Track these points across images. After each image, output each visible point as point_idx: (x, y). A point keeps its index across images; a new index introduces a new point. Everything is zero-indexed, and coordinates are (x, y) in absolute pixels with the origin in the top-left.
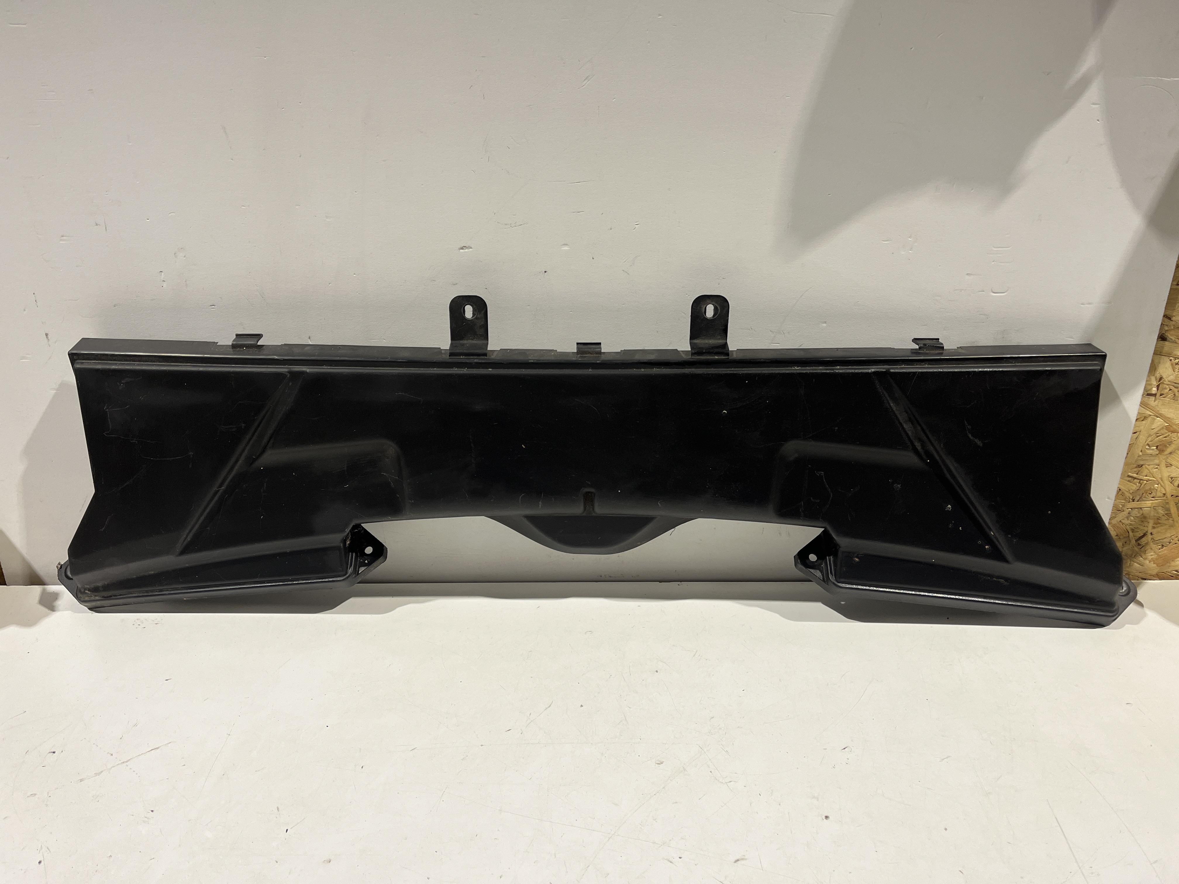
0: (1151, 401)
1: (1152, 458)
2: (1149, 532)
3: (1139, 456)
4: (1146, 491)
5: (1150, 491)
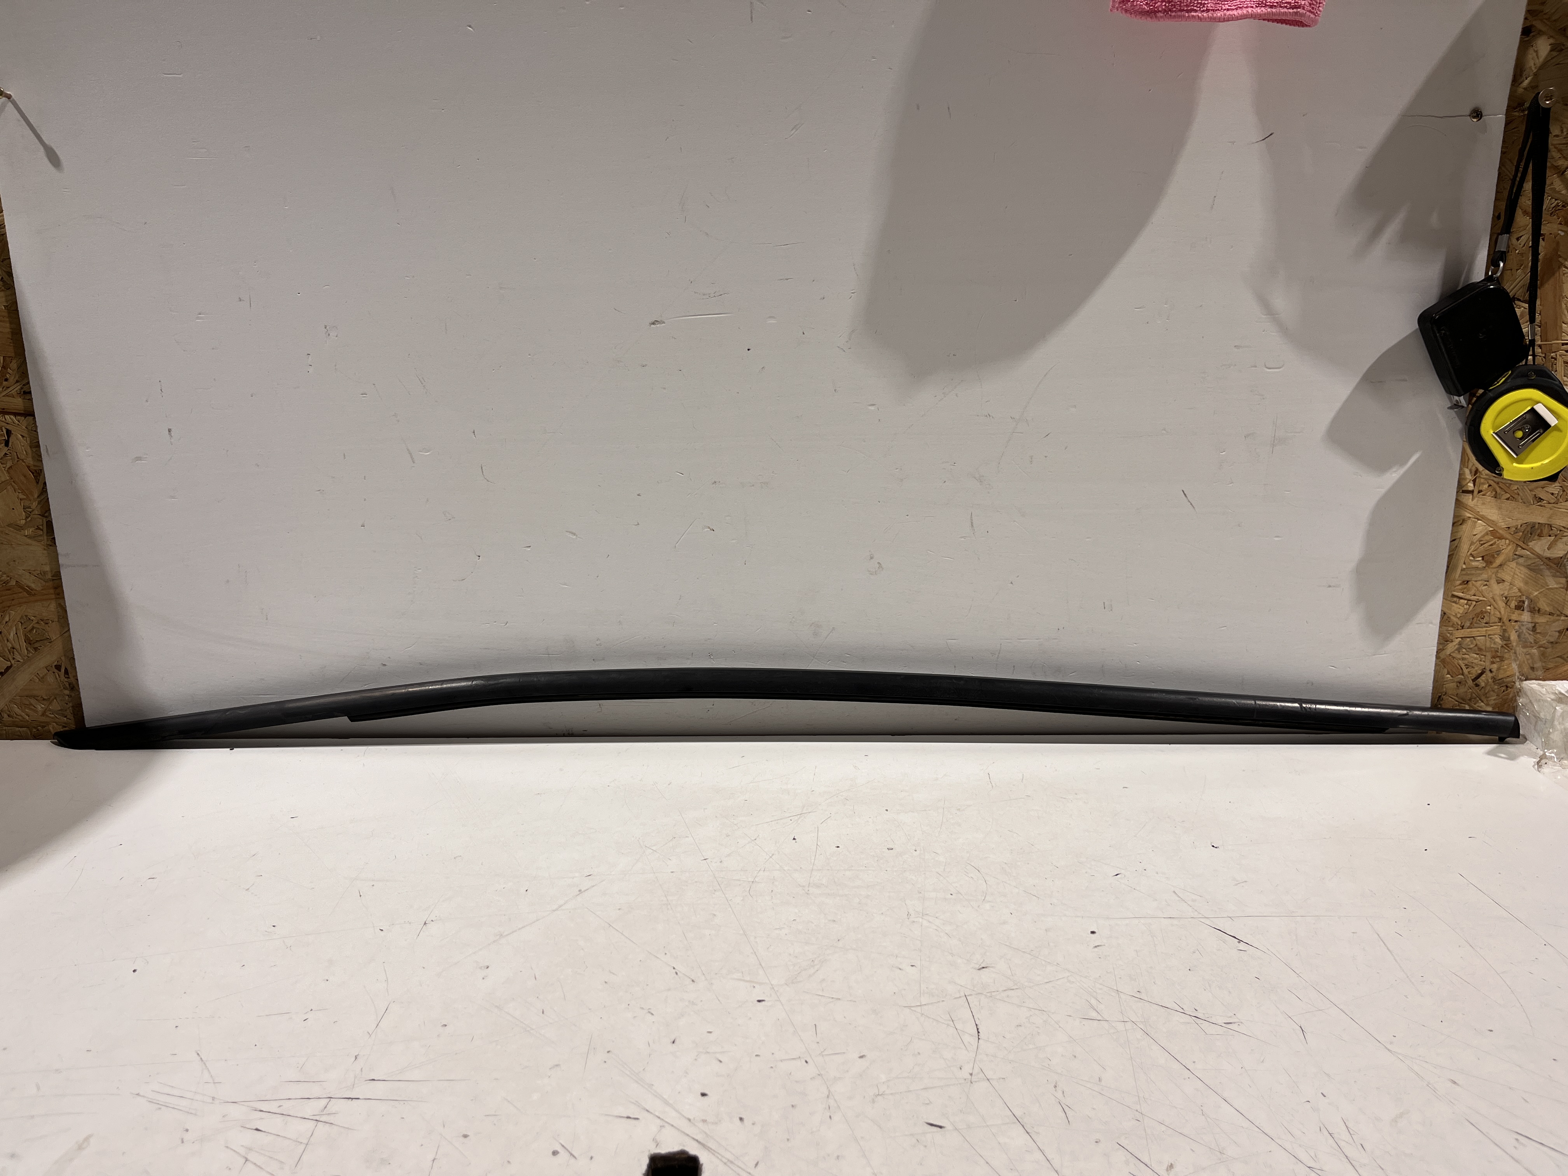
0: (1468, 499)
1: (1478, 572)
2: (1488, 669)
3: (1463, 570)
4: (1477, 615)
5: (1482, 615)
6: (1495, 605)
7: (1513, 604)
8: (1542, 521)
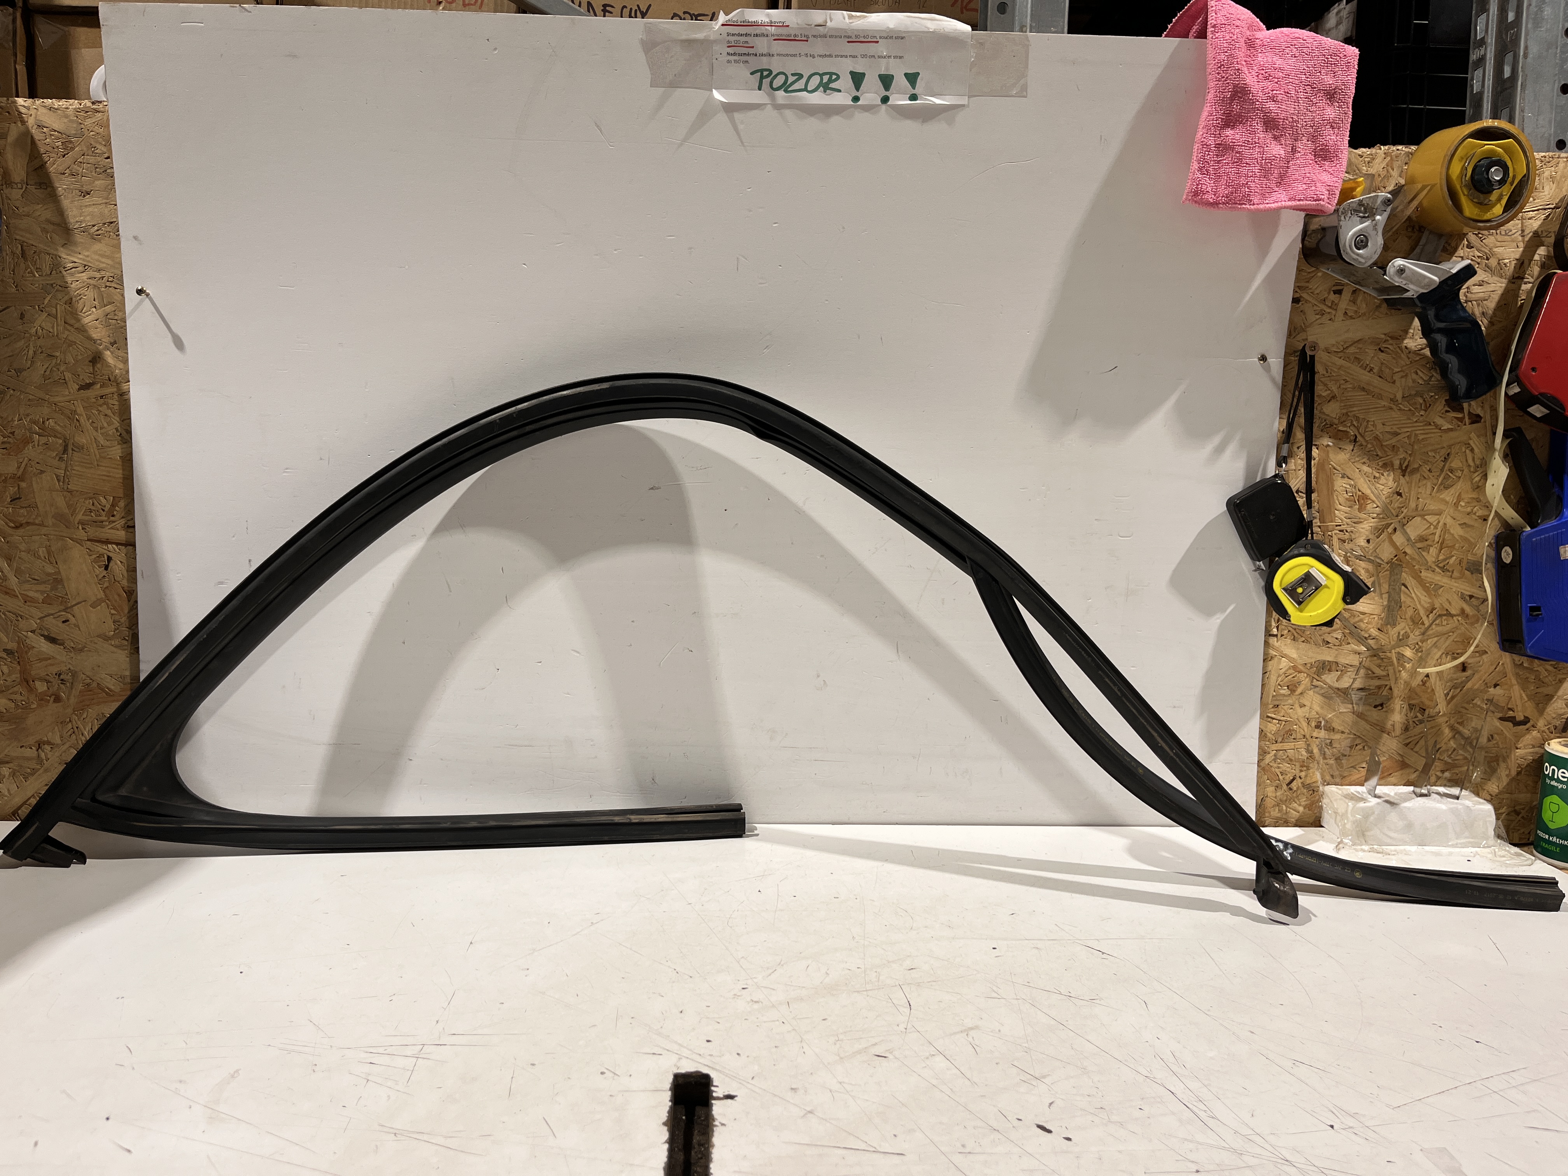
0: (1273, 641)
1: (1287, 698)
2: (1298, 776)
3: (1273, 696)
4: (1287, 732)
5: (1290, 732)
6: (1300, 725)
7: (1313, 724)
8: (1330, 659)
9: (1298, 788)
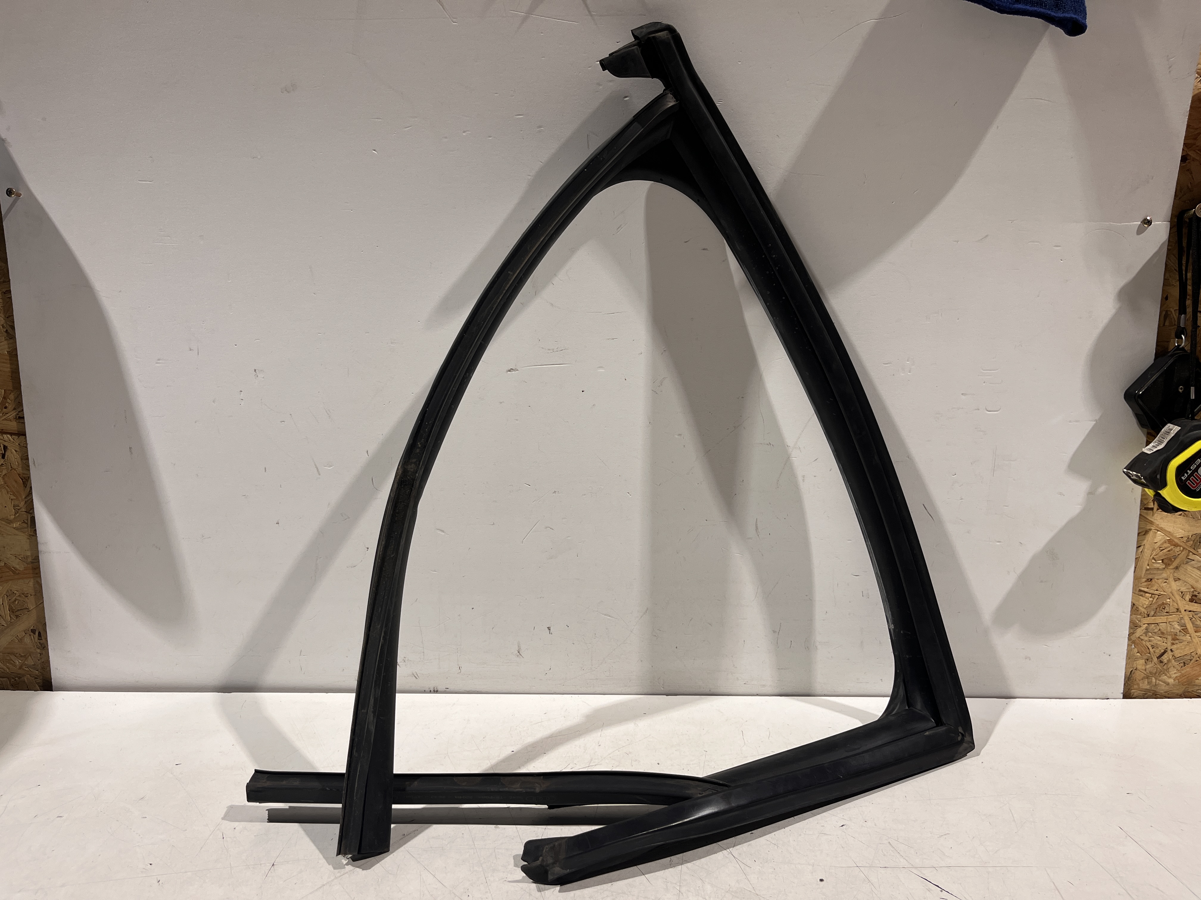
0: (1149, 513)
1: (1159, 572)
2: (1169, 648)
4: (1159, 606)
5: (1163, 606)
6: (1173, 598)
7: (1188, 597)
9: (1169, 661)
